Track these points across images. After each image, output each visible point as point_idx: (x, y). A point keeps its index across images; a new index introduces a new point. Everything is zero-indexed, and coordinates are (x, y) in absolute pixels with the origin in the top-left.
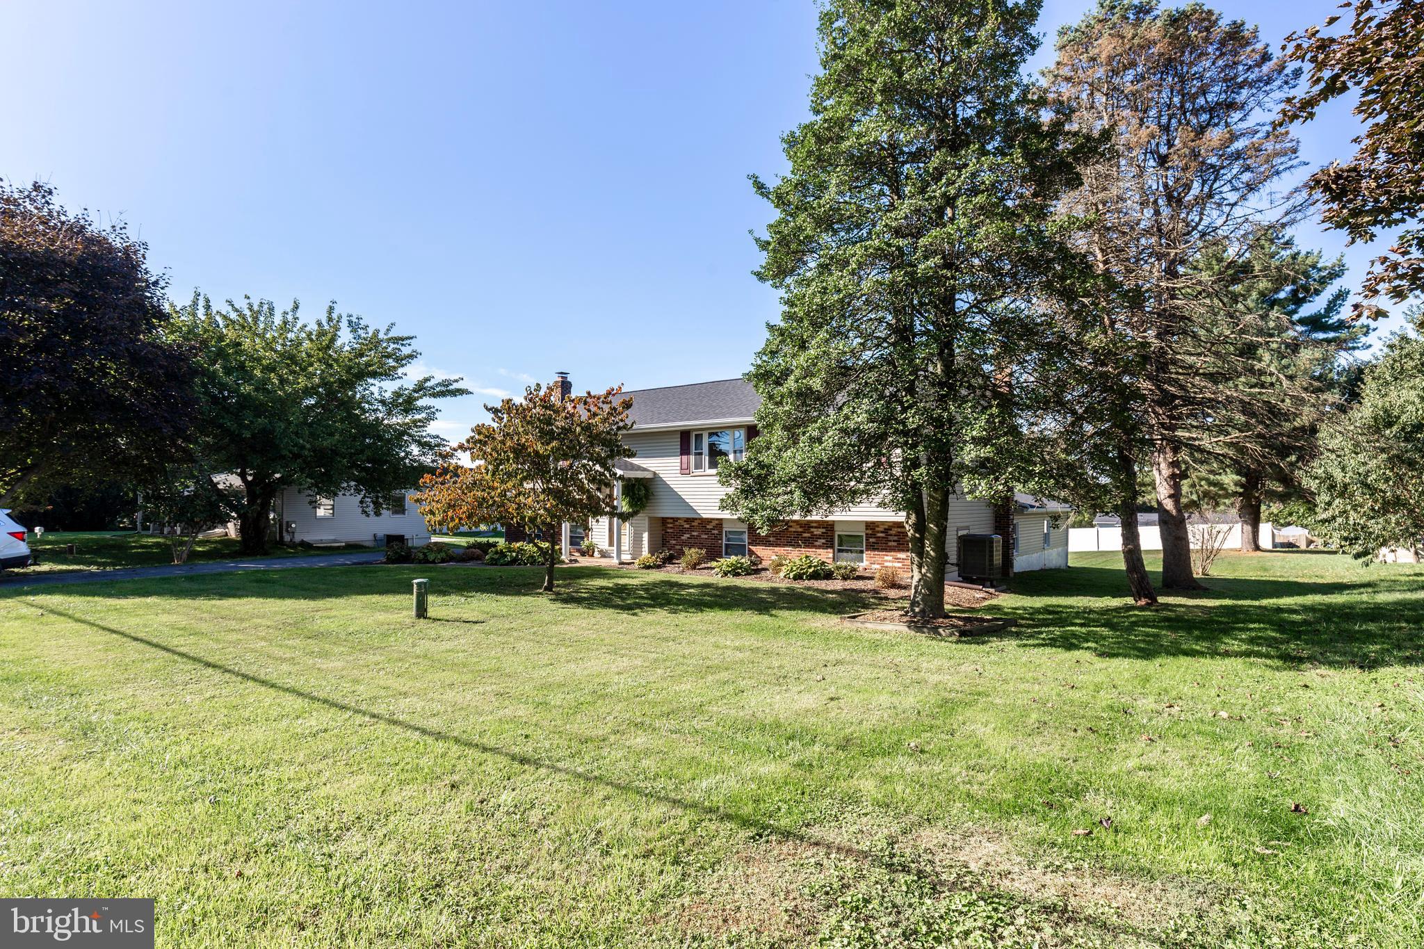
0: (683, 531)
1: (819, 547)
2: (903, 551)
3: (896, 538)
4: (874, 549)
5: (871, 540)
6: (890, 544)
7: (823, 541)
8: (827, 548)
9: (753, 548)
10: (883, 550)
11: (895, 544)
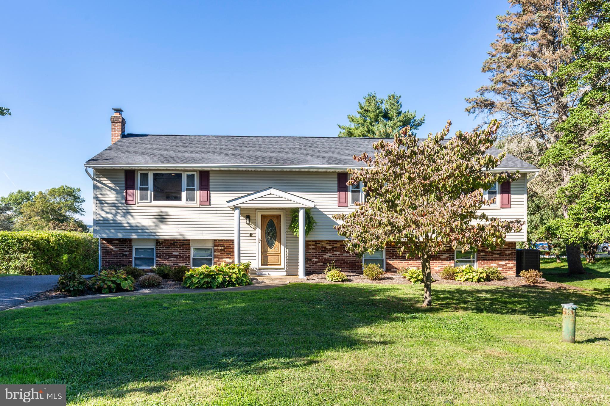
0: (325, 251)
1: (445, 259)
2: (503, 260)
3: (498, 252)
4: (484, 260)
5: (482, 254)
6: (495, 256)
7: (448, 255)
8: (450, 260)
9: (391, 262)
10: (489, 260)
11: (498, 256)
